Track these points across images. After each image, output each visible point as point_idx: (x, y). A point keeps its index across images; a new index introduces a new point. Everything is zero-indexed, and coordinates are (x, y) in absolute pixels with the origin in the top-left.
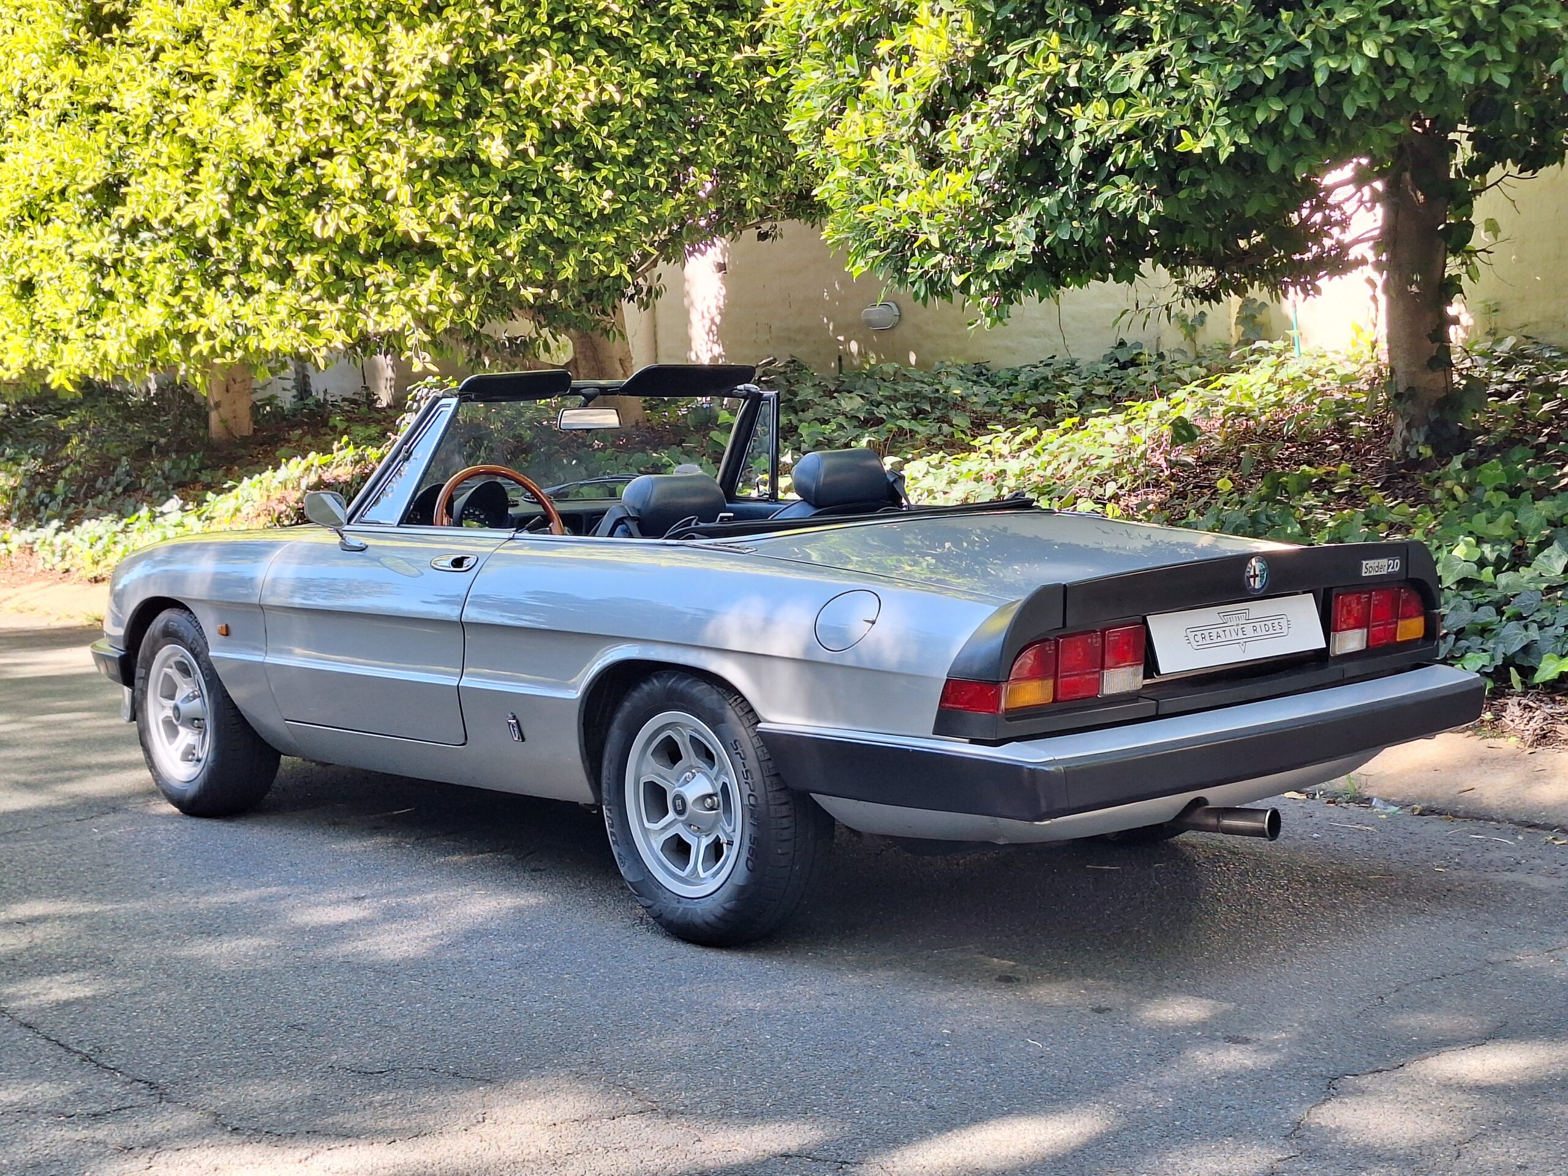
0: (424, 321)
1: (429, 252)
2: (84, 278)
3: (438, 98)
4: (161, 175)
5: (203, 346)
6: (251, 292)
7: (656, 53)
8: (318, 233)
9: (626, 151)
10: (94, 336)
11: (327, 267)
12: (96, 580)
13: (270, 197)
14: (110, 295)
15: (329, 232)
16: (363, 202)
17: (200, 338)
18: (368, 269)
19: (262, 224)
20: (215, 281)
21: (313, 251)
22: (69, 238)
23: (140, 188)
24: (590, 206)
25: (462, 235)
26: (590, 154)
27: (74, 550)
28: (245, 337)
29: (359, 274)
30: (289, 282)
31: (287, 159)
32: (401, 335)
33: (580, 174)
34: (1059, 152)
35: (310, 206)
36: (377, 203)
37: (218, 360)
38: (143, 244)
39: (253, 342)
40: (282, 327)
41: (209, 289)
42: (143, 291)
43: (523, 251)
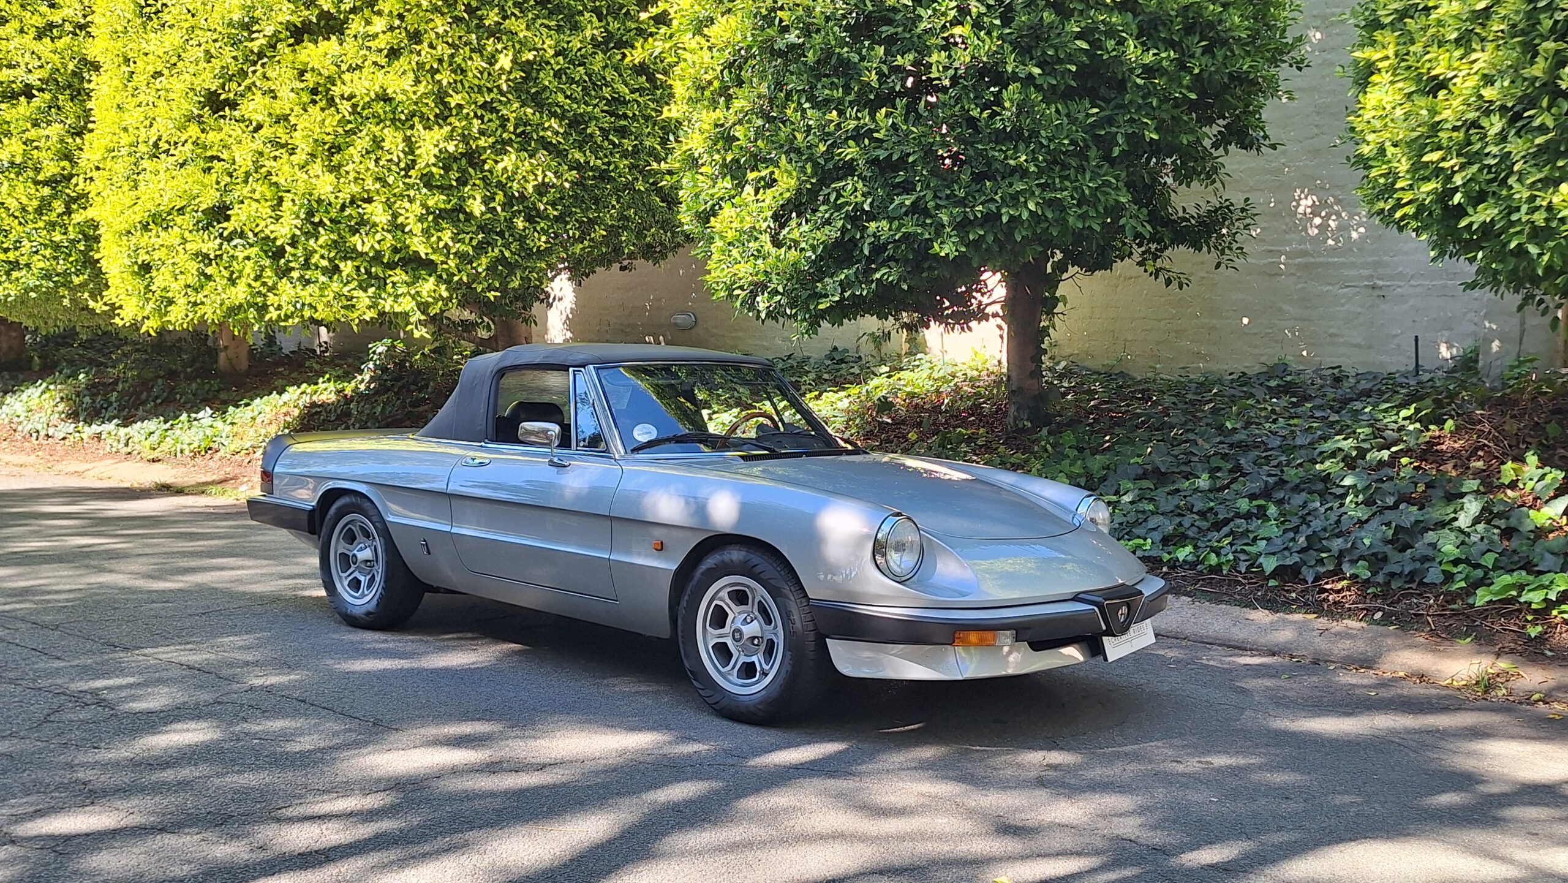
0: (423, 307)
1: (429, 266)
2: (193, 266)
3: (442, 172)
4: (255, 205)
5: (273, 314)
6: (308, 282)
7: (578, 155)
8: (359, 248)
9: (556, 213)
10: (195, 304)
11: (363, 270)
12: (155, 460)
13: (328, 223)
14: (209, 278)
15: (366, 249)
16: (389, 231)
17: (271, 309)
18: (389, 272)
19: (321, 241)
20: (284, 273)
21: (351, 258)
23: (240, 212)
24: (532, 244)
25: (452, 256)
26: (534, 213)
28: (302, 310)
29: (382, 276)
30: (335, 277)
32: (406, 315)
33: (527, 224)
34: (856, 245)
35: (354, 231)
36: (399, 233)
37: (282, 324)
38: (236, 246)
39: (307, 313)
40: (329, 305)
41: (281, 278)
42: (234, 276)
43: (488, 269)
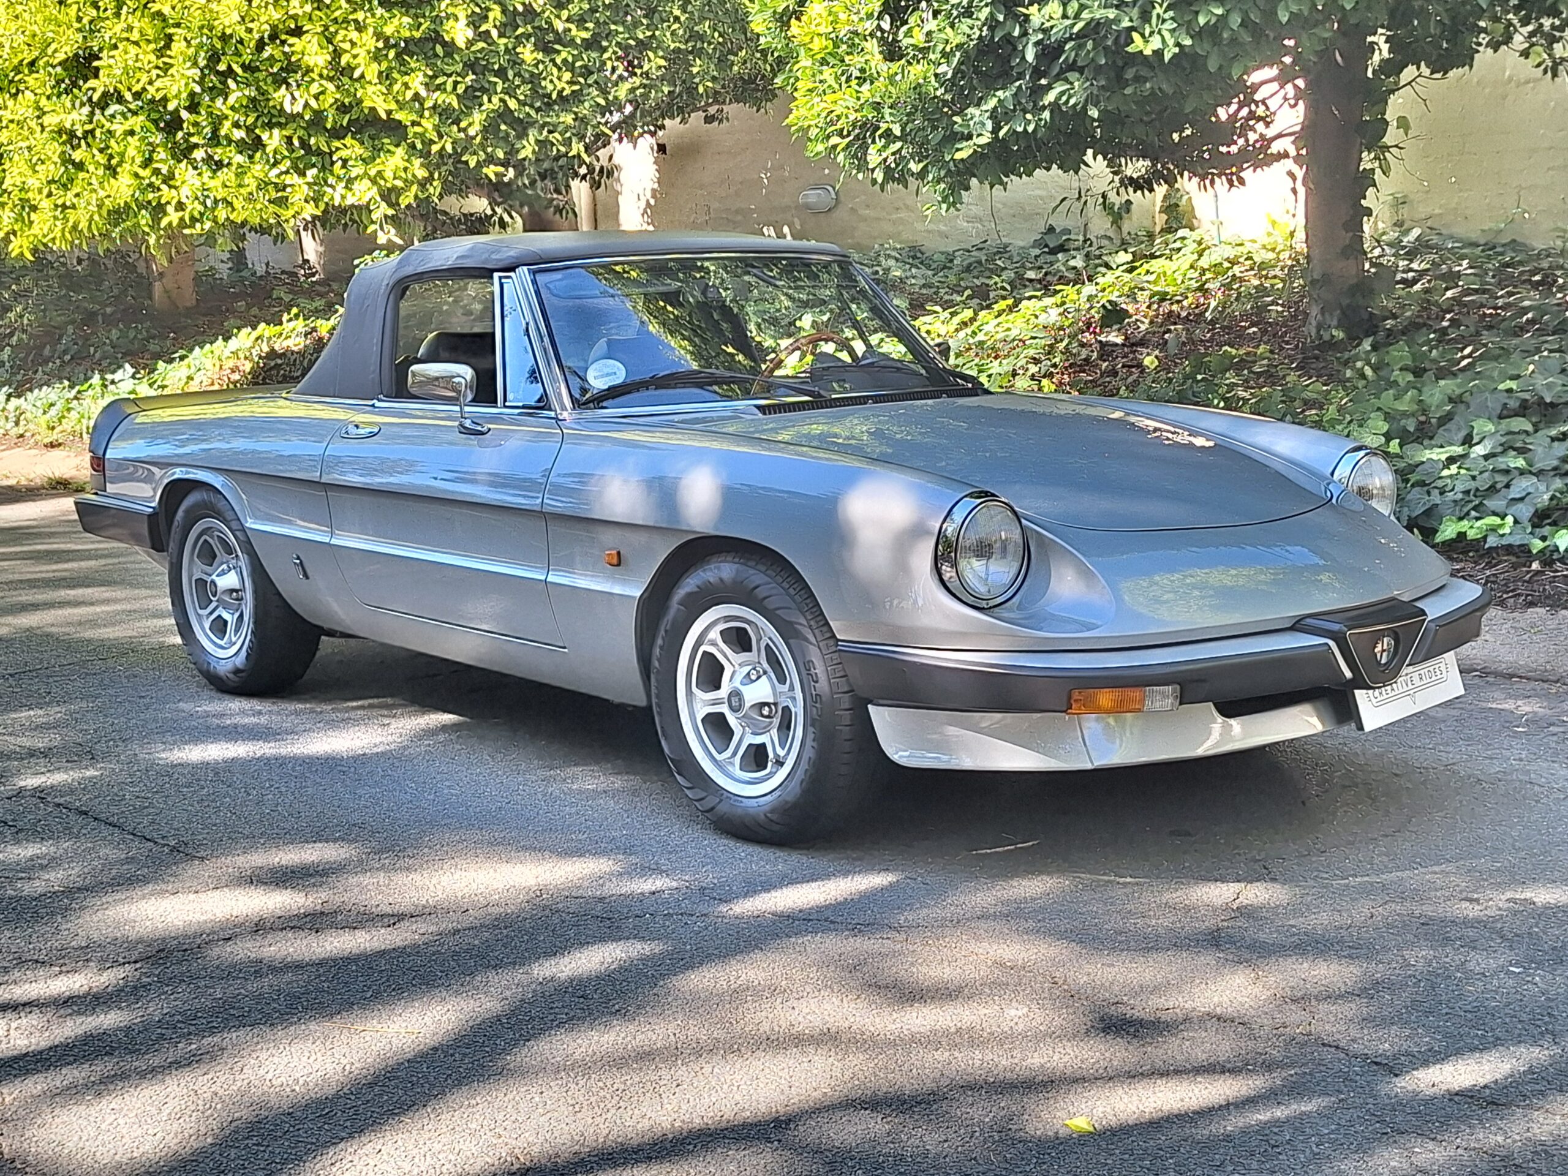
0: (389, 196)
1: (395, 129)
2: (54, 150)
4: (133, 49)
5: (172, 217)
6: (220, 165)
8: (288, 108)
9: (586, 35)
10: (64, 207)
11: (296, 142)
12: (52, 445)
13: (239, 71)
14: (80, 166)
15: (298, 108)
16: (330, 79)
17: (170, 209)
18: (336, 144)
19: (231, 100)
20: (183, 152)
21: (280, 125)
22: (39, 108)
23: (111, 61)
24: (550, 87)
25: (427, 113)
26: (551, 37)
27: (28, 415)
28: (213, 209)
29: (326, 150)
30: (258, 155)
31: (257, 36)
32: (367, 209)
33: (540, 56)
34: (1015, 48)
35: (280, 81)
36: (346, 80)
37: (187, 231)
38: (113, 116)
39: (222, 214)
40: (250, 198)
41: (179, 161)
42: (114, 162)
43: (485, 130)
